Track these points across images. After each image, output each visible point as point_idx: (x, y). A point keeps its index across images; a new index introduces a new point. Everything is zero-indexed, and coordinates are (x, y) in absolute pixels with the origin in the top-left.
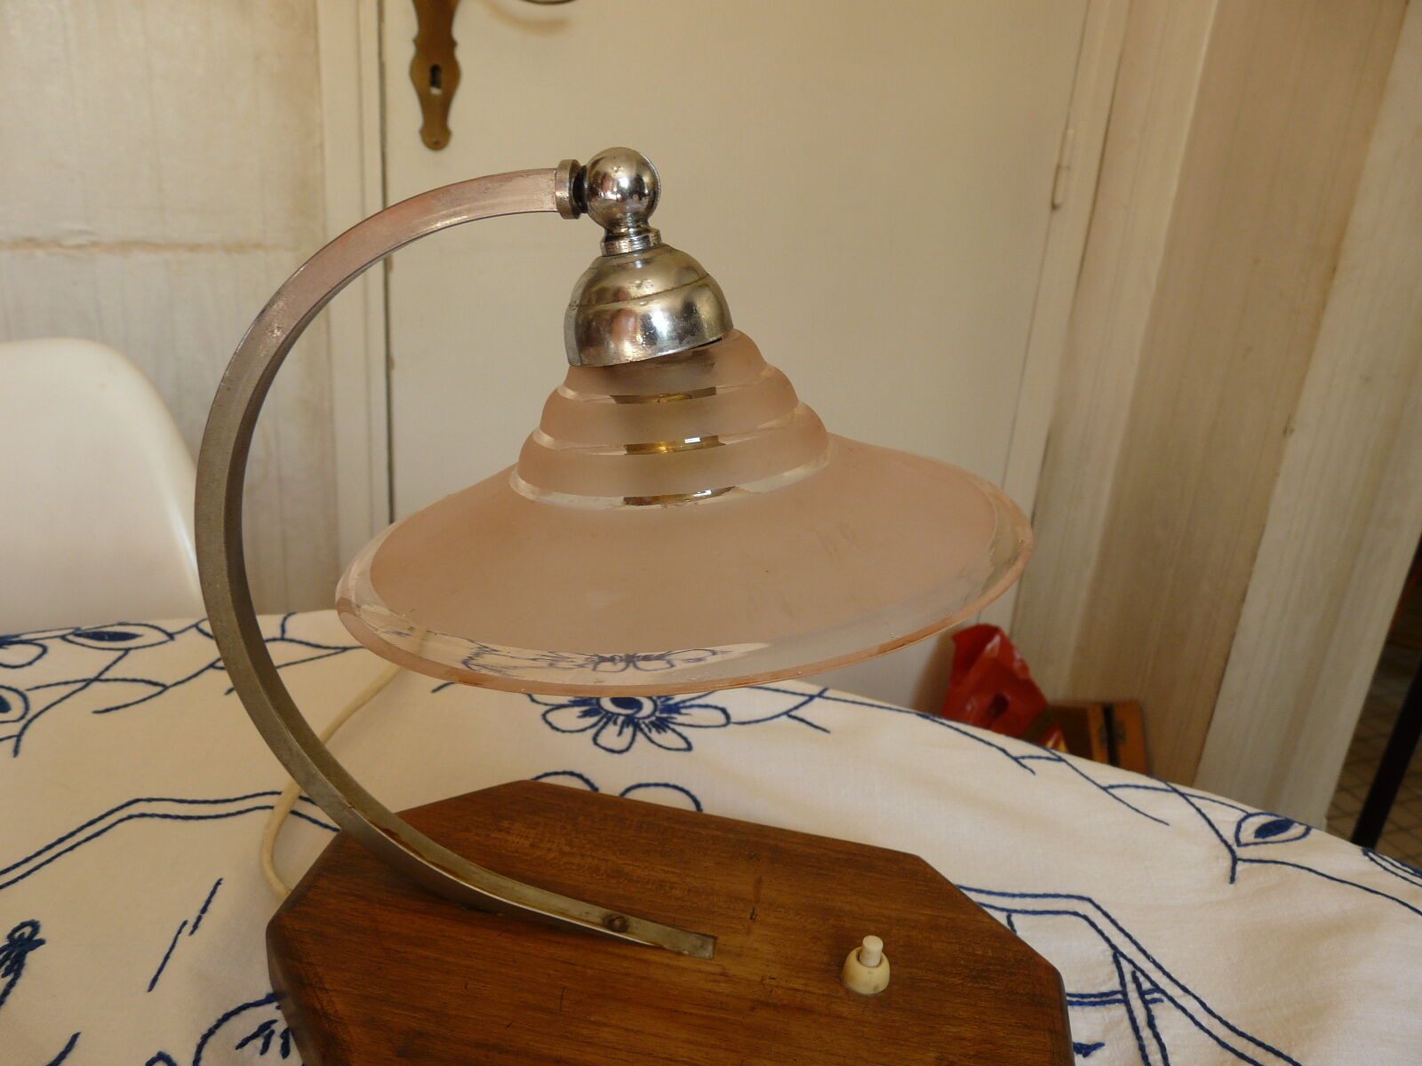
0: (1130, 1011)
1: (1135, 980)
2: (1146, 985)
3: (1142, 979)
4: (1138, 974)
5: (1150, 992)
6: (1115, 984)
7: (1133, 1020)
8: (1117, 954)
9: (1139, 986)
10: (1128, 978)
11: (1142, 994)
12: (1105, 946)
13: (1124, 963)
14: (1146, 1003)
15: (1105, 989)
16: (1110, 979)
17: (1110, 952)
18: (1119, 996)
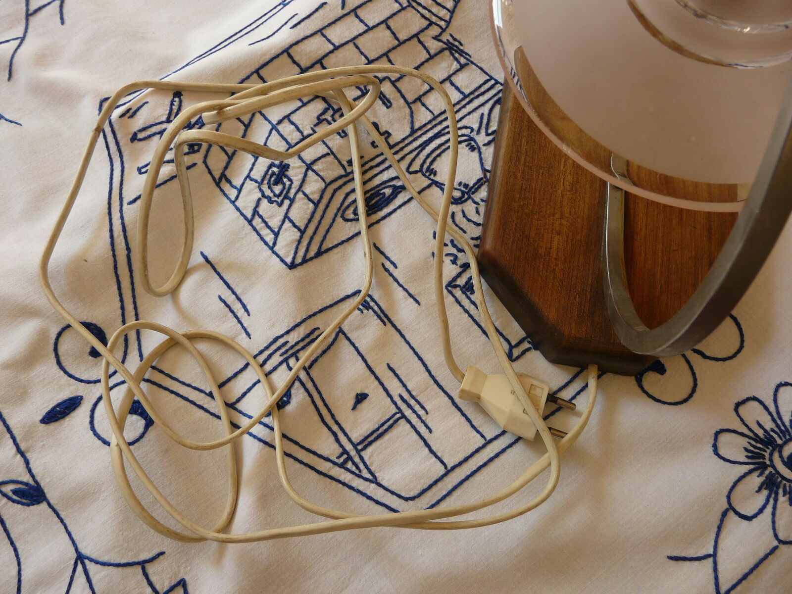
0: (350, 440)
1: (357, 467)
2: (349, 465)
3: (354, 469)
4: (357, 472)
5: (345, 461)
6: (366, 454)
7: (346, 434)
8: (375, 481)
9: (354, 463)
10: (361, 466)
11: (350, 458)
12: (384, 483)
13: (368, 476)
14: (345, 452)
15: (370, 450)
16: (370, 458)
17: (379, 480)
18: (359, 447)
